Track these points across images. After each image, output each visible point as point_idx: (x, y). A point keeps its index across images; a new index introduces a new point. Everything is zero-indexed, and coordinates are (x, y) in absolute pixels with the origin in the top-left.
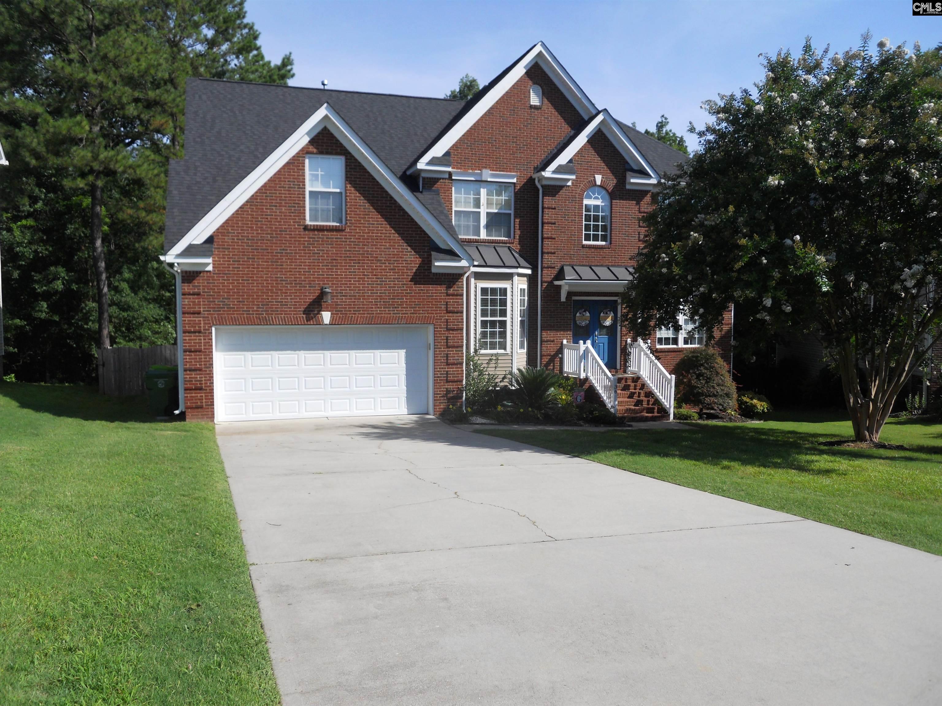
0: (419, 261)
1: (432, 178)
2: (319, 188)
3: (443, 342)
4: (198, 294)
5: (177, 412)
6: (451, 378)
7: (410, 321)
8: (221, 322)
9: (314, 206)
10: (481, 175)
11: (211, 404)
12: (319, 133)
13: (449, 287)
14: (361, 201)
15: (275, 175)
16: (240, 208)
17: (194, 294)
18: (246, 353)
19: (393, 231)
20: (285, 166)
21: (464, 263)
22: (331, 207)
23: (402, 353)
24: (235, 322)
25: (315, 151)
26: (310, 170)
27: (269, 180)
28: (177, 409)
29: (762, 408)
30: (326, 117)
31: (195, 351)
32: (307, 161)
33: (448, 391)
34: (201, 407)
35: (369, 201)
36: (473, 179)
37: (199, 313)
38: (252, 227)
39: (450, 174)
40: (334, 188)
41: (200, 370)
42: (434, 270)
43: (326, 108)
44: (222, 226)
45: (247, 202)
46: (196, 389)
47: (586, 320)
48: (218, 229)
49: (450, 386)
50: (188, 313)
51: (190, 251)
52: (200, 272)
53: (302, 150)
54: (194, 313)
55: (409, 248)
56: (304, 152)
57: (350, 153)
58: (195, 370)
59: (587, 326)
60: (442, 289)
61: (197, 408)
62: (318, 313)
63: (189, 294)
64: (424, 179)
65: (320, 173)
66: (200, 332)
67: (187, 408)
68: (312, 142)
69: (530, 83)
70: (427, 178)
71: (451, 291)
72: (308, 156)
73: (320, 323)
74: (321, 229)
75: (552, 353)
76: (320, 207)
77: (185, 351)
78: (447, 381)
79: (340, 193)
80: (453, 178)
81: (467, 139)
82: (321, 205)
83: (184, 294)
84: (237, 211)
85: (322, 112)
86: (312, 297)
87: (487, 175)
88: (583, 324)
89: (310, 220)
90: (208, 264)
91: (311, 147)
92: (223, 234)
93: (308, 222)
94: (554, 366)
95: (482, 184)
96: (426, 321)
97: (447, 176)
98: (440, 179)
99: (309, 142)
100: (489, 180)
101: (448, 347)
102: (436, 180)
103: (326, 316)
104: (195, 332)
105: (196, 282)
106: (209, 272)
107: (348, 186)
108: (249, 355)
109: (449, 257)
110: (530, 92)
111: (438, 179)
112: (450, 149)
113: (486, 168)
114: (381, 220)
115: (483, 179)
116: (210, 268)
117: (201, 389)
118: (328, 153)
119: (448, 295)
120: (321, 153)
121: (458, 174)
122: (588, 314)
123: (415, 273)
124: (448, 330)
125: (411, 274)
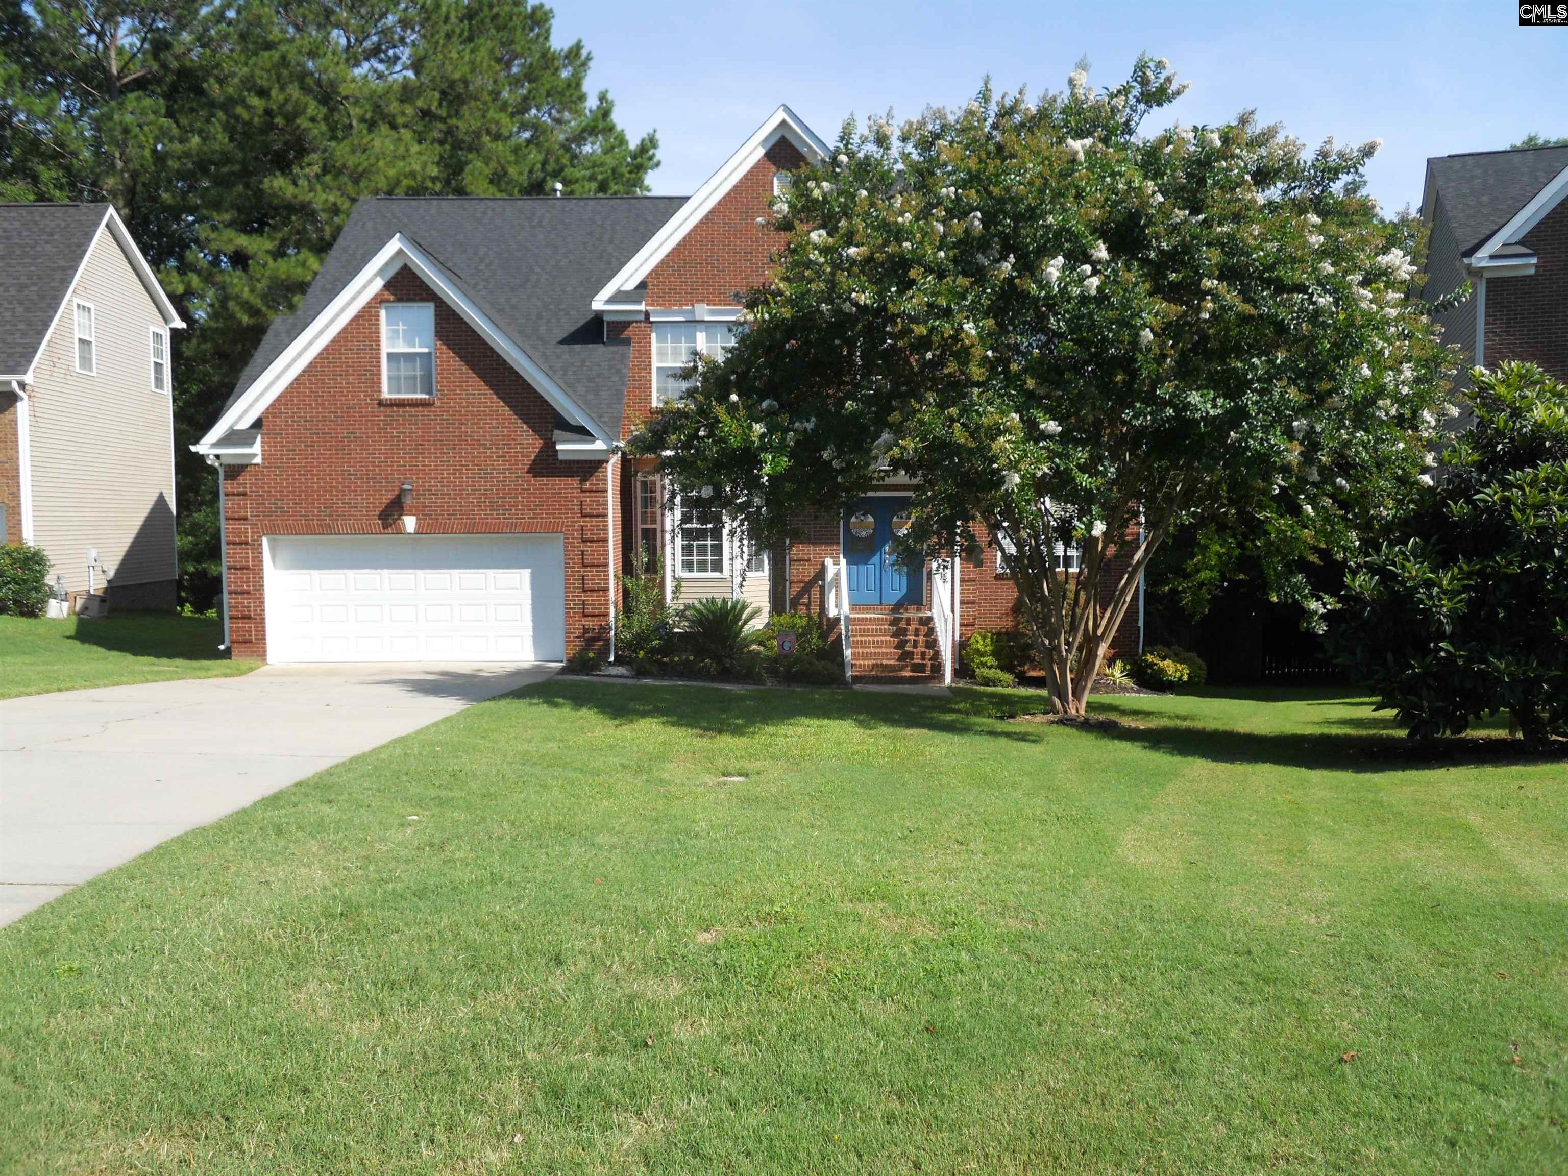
0: (539, 443)
1: (621, 322)
2: (402, 348)
3: (577, 559)
4: (244, 494)
5: (222, 647)
6: (589, 610)
7: (528, 529)
8: (272, 531)
9: (394, 373)
10: (692, 312)
11: (262, 638)
12: (397, 274)
13: (584, 480)
14: (456, 363)
15: (340, 333)
16: (296, 379)
17: (239, 494)
18: (312, 572)
19: (502, 404)
20: (352, 320)
21: (599, 445)
22: (418, 373)
23: (525, 575)
24: (291, 530)
25: (392, 298)
26: (388, 324)
27: (332, 341)
28: (223, 643)
29: (1178, 674)
30: (400, 252)
31: (242, 569)
32: (383, 313)
33: (586, 630)
34: (250, 642)
35: (467, 363)
36: (681, 319)
37: (245, 519)
38: (310, 405)
39: (647, 314)
40: (420, 347)
41: (248, 593)
42: (561, 457)
43: (400, 240)
44: (273, 405)
45: (304, 371)
46: (243, 618)
47: (868, 528)
48: (268, 409)
49: (590, 623)
50: (232, 519)
51: (232, 438)
52: (246, 466)
53: (375, 298)
54: (239, 519)
55: (525, 426)
56: (378, 301)
57: (440, 298)
58: (242, 593)
59: (870, 538)
60: (574, 482)
61: (245, 642)
62: (399, 519)
63: (234, 495)
64: (608, 323)
65: (401, 327)
66: (247, 543)
67: (232, 642)
68: (388, 286)
69: (773, 169)
70: (613, 322)
71: (587, 485)
72: (384, 305)
73: (400, 532)
74: (401, 404)
75: (807, 579)
76: (403, 373)
77: (229, 568)
78: (585, 615)
79: (429, 354)
80: (652, 319)
81: (673, 261)
82: (404, 370)
83: (226, 495)
84: (292, 384)
85: (394, 245)
86: (391, 496)
87: (703, 311)
88: (863, 534)
89: (390, 392)
90: (255, 455)
91: (386, 293)
92: (274, 415)
93: (386, 394)
94: (809, 598)
95: (698, 326)
96: (551, 529)
97: (642, 317)
98: (633, 322)
99: (385, 286)
100: (707, 318)
101: (584, 566)
102: (626, 325)
103: (410, 523)
104: (241, 544)
105: (241, 479)
106: (257, 465)
107: (439, 343)
108: (315, 573)
109: (577, 436)
110: (772, 183)
111: (630, 323)
112: (647, 277)
113: (702, 301)
114: (484, 388)
115: (697, 318)
116: (258, 460)
117: (249, 618)
118: (410, 300)
119: (583, 491)
120: (400, 300)
121: (658, 313)
122: (870, 519)
123: (534, 461)
124: (584, 541)
125: (527, 462)
